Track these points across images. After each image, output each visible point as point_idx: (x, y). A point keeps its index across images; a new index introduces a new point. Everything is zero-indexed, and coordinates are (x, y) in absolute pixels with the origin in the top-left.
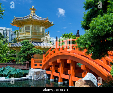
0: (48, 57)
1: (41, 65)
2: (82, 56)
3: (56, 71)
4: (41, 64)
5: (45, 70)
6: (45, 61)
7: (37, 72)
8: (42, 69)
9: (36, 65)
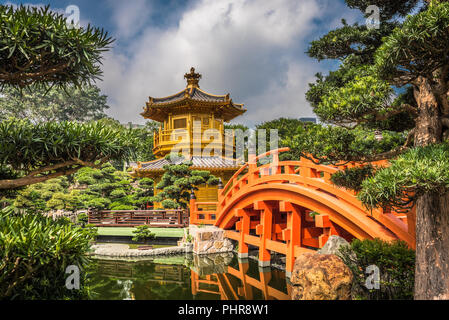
0: (230, 195)
1: (213, 217)
2: (319, 190)
3: (252, 232)
4: (213, 212)
5: (225, 229)
6: (224, 204)
7: (204, 233)
8: (218, 226)
9: (201, 217)
